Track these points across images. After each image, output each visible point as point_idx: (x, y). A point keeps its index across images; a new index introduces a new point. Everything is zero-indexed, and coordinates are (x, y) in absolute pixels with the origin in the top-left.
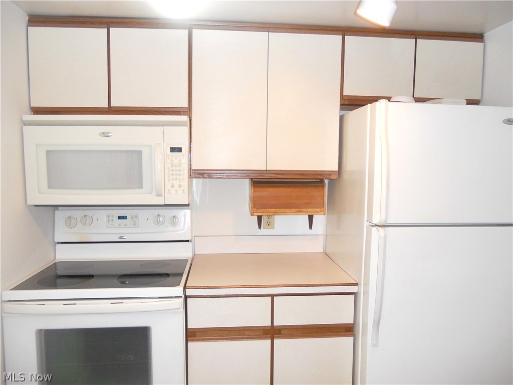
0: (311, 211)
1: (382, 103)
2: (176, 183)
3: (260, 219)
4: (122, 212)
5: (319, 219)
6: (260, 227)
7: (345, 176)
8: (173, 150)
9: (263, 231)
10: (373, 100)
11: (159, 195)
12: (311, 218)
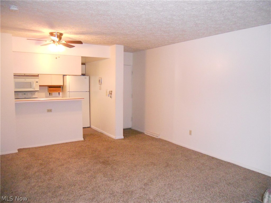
0: (59, 92)
1: (68, 76)
2: (37, 87)
3: (50, 93)
4: (25, 93)
5: (61, 93)
6: (50, 95)
7: (64, 86)
8: (36, 82)
9: (51, 96)
10: (67, 75)
11: (34, 89)
12: (59, 93)
